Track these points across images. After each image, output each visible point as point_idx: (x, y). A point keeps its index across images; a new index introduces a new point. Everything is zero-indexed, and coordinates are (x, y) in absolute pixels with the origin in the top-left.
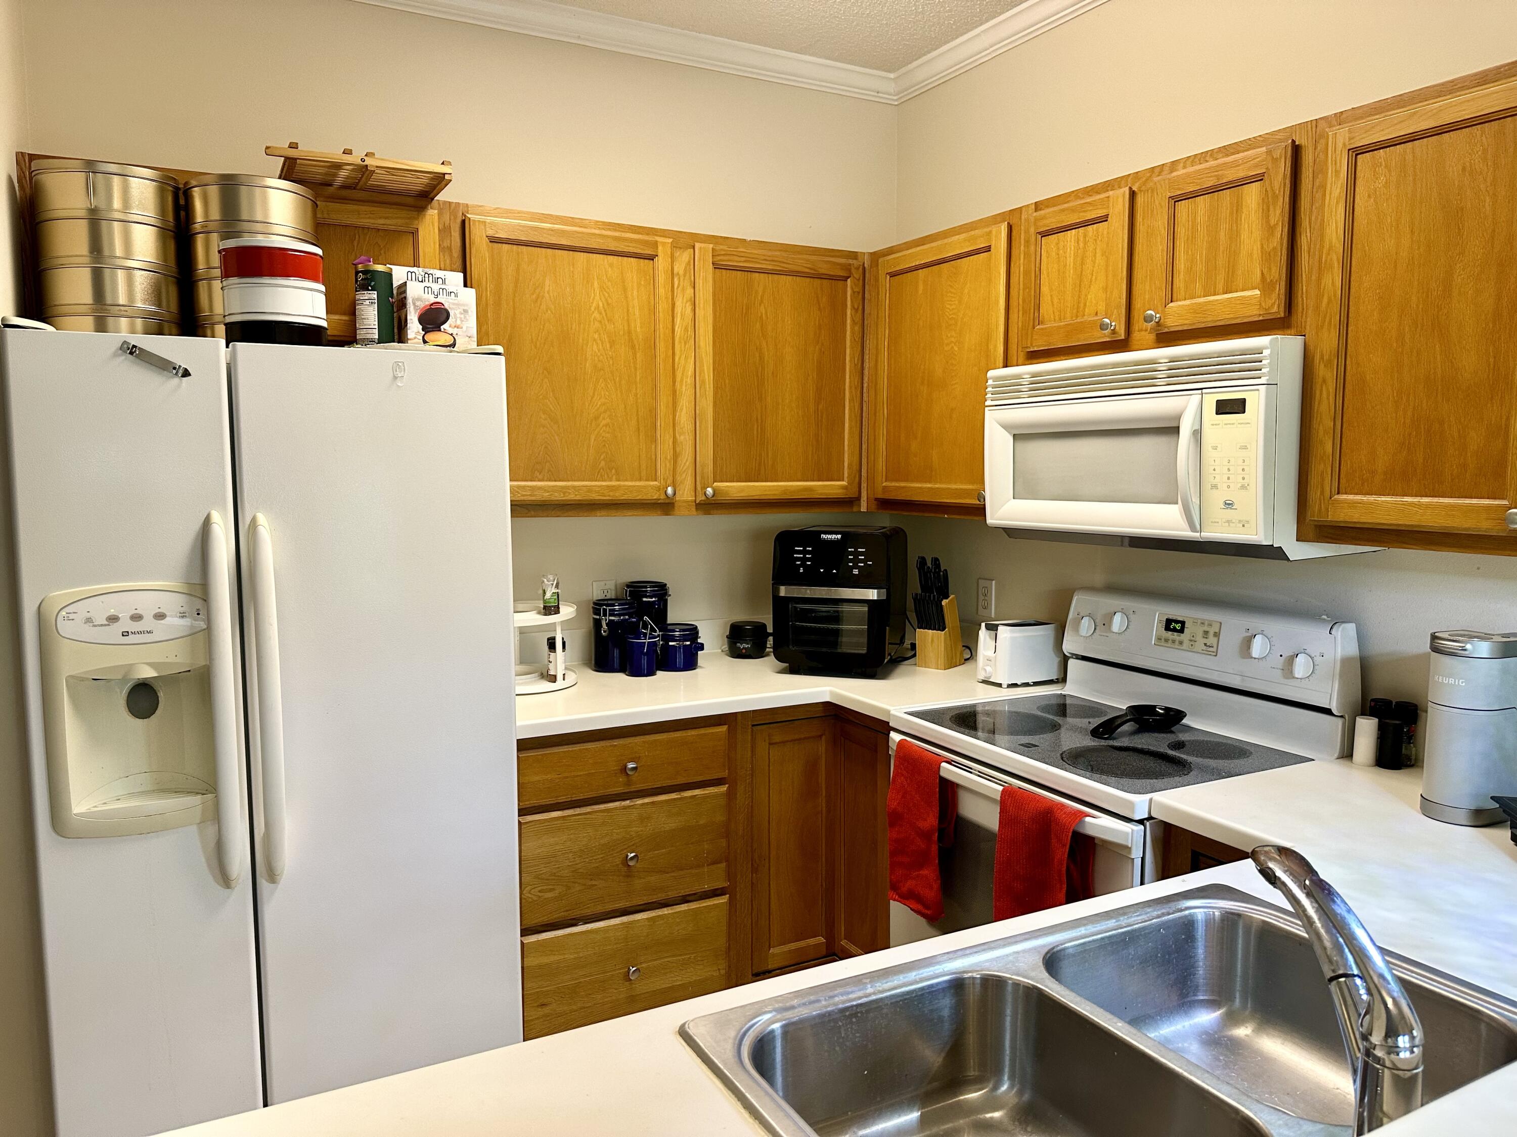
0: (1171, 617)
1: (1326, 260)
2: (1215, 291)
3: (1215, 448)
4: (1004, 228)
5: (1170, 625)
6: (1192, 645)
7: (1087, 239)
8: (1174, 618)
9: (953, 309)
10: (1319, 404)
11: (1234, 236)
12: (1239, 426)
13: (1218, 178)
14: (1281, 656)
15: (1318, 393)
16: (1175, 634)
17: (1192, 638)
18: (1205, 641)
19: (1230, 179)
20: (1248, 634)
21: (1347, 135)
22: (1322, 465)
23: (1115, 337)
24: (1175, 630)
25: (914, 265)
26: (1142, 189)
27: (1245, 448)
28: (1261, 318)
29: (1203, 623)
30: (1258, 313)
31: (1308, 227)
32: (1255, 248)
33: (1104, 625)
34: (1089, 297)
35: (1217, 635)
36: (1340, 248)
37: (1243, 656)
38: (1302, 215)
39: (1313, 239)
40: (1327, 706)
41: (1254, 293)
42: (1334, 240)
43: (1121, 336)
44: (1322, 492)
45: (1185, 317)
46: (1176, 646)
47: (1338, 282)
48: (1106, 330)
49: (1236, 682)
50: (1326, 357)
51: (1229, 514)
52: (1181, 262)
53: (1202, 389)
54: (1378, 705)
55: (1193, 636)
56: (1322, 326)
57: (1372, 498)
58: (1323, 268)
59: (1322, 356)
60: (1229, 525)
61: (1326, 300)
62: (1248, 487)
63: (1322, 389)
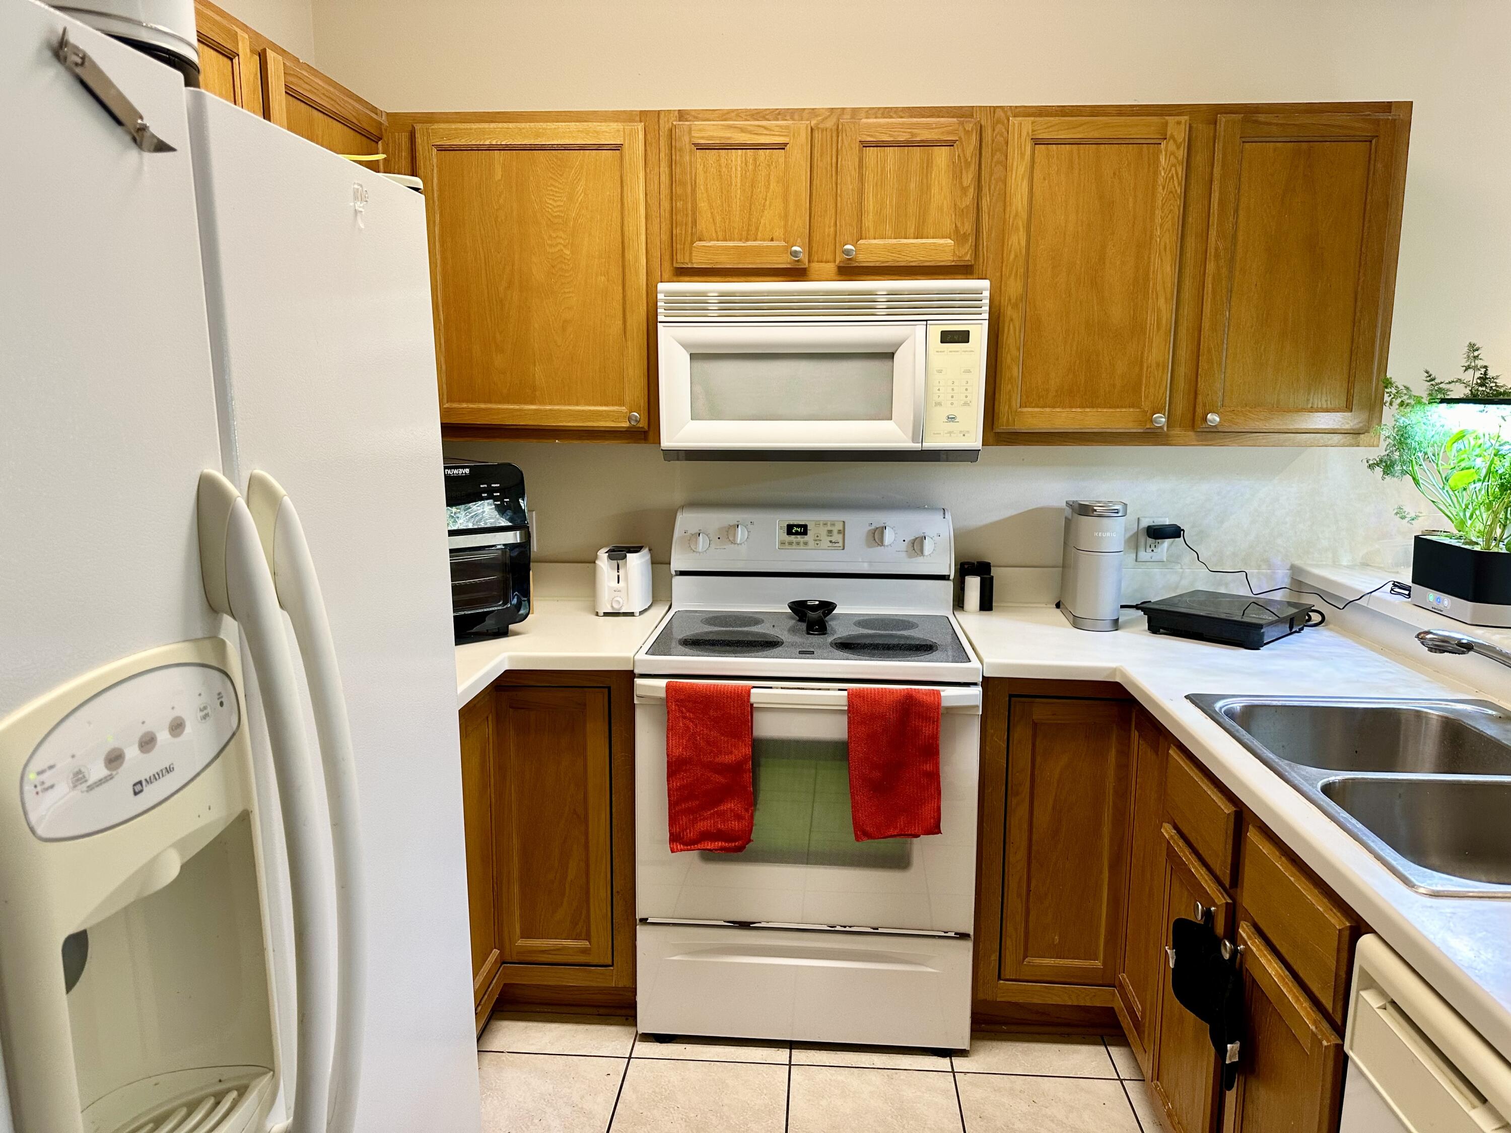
0: (791, 523)
1: (1013, 224)
2: (905, 234)
3: (940, 371)
4: (640, 127)
5: (790, 530)
6: (817, 544)
7: (758, 163)
8: (796, 523)
9: (558, 206)
11: (925, 189)
12: (963, 353)
13: (913, 135)
14: (904, 541)
15: (1006, 330)
16: (799, 536)
17: (817, 538)
18: (830, 539)
19: (923, 138)
20: (871, 527)
21: (1030, 126)
22: (1010, 386)
23: (799, 265)
24: (797, 533)
25: (487, 142)
26: (819, 126)
27: (969, 371)
28: (953, 264)
29: (825, 524)
30: (951, 258)
31: (988, 194)
32: (945, 202)
33: (719, 538)
34: (762, 221)
35: (842, 532)
36: (1024, 216)
37: (869, 546)
38: (983, 183)
39: (992, 204)
40: (946, 573)
41: (946, 242)
42: (1020, 208)
43: (805, 264)
44: (1010, 407)
45: (880, 255)
46: (802, 547)
47: (1023, 243)
48: (797, 257)
49: (865, 569)
50: (1013, 301)
51: (951, 426)
52: (870, 204)
53: (927, 321)
54: (966, 566)
55: (817, 536)
56: (1010, 276)
57: (1048, 410)
58: (1009, 229)
59: (1010, 300)
60: (951, 435)
61: (1012, 256)
62: (970, 404)
63: (1009, 326)
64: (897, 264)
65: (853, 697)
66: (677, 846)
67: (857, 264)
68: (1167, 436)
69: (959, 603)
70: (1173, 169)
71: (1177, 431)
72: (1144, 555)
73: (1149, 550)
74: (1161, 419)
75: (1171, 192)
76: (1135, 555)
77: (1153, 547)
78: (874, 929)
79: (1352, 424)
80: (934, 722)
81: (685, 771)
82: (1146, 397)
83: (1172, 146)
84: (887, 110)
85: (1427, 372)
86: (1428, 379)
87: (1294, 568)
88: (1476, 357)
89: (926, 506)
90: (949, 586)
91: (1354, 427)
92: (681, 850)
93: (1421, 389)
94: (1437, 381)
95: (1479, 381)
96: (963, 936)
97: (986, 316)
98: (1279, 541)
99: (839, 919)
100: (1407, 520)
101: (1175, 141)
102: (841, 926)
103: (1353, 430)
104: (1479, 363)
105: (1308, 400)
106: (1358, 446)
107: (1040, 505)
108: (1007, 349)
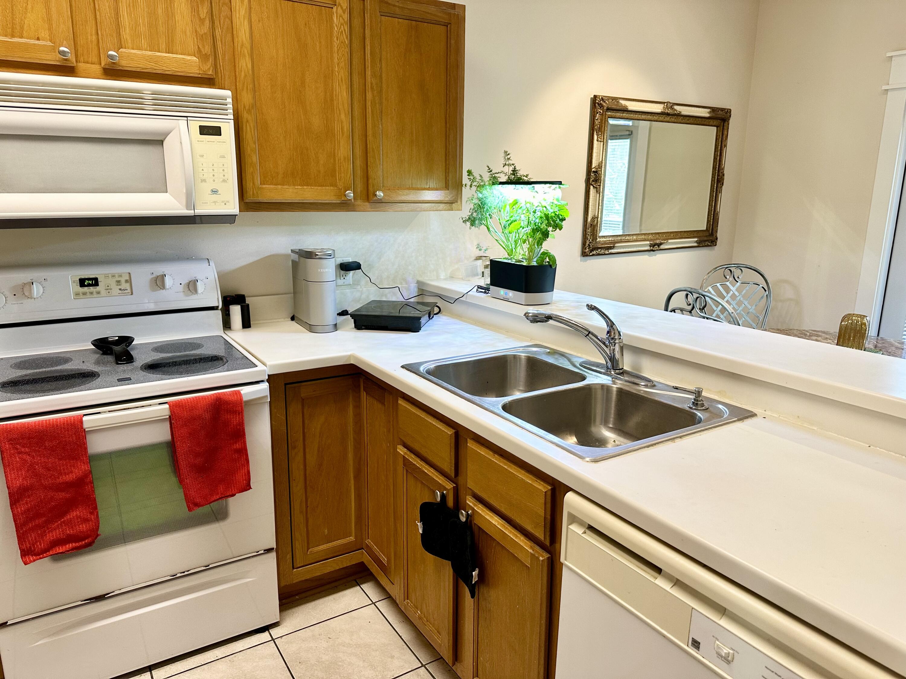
0: (82, 277)
1: (241, 52)
2: (159, 48)
3: (202, 156)
5: (82, 282)
6: (109, 292)
8: (86, 277)
10: (246, 133)
11: (170, 15)
12: (218, 143)
14: (181, 284)
15: (244, 128)
16: (91, 287)
17: (108, 288)
18: (120, 287)
20: (152, 276)
22: (252, 169)
23: (67, 63)
24: (89, 285)
27: (224, 157)
28: (200, 76)
29: (113, 276)
30: (198, 72)
31: (219, 26)
32: (188, 28)
33: (15, 295)
35: (129, 281)
36: (248, 46)
37: (153, 290)
38: (215, 18)
39: (223, 34)
40: (217, 305)
41: (192, 59)
42: (244, 40)
43: (73, 63)
44: (254, 183)
45: (139, 63)
46: (95, 296)
47: (250, 66)
48: (65, 56)
49: (152, 308)
50: (247, 108)
51: (215, 197)
52: (125, 20)
53: (187, 117)
54: (228, 299)
55: (108, 286)
56: (243, 90)
57: (280, 187)
58: (238, 55)
59: (245, 107)
60: (215, 204)
61: (243, 74)
62: (227, 181)
63: (246, 126)
64: (154, 72)
65: (173, 407)
66: (29, 558)
67: (121, 68)
68: (354, 205)
69: (227, 325)
70: (342, 26)
71: (359, 202)
72: (340, 282)
73: (342, 278)
74: (350, 194)
75: (342, 42)
77: (344, 276)
78: (206, 567)
79: (449, 197)
80: (239, 414)
82: (340, 180)
83: (340, 11)
85: (488, 167)
86: (489, 171)
87: (418, 282)
88: (509, 159)
89: (194, 258)
90: (218, 314)
91: (451, 199)
92: (34, 561)
93: (486, 177)
94: (493, 172)
95: (512, 172)
96: (268, 551)
97: (232, 117)
98: (410, 268)
99: (178, 568)
100: (483, 251)
101: (342, 8)
102: (181, 573)
103: (450, 200)
104: (511, 162)
105: (427, 183)
106: (452, 210)
107: (273, 253)
108: (246, 143)
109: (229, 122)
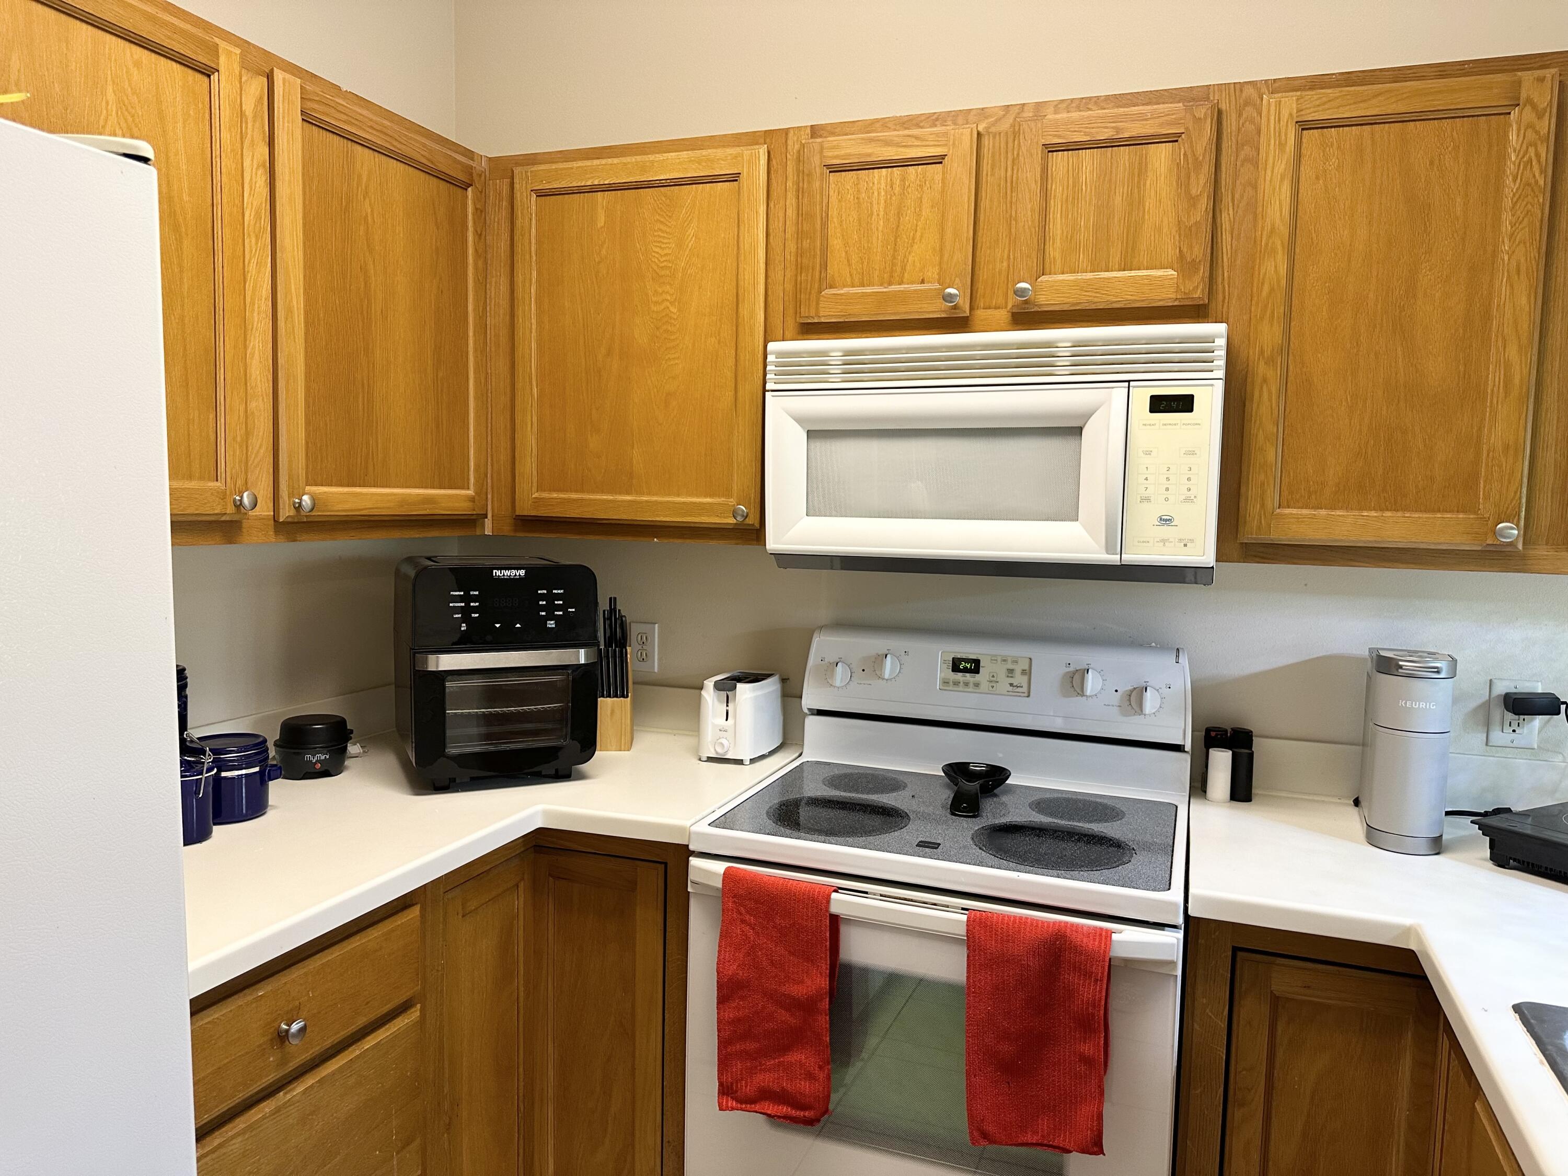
0: (959, 656)
1: (1267, 244)
2: (1107, 267)
3: (1149, 453)
4: (763, 151)
5: (956, 666)
6: (993, 687)
7: (907, 184)
8: (964, 656)
9: (666, 255)
10: (1258, 405)
11: (1136, 203)
12: (1184, 426)
13: (1118, 130)
14: (1116, 691)
15: (1256, 394)
16: (968, 675)
17: (993, 679)
18: (1011, 680)
19: (1134, 134)
20: (1068, 669)
21: (1294, 106)
22: (1260, 476)
23: (956, 313)
24: (966, 670)
25: (589, 183)
26: (989, 131)
27: (1193, 453)
28: (1176, 303)
29: (1004, 660)
30: (1173, 296)
31: (1231, 204)
32: (1165, 220)
33: (863, 670)
34: (910, 259)
35: (1027, 673)
36: (1285, 231)
37: (1066, 695)
38: (1223, 190)
39: (1237, 218)
40: (1179, 741)
41: (1166, 274)
42: (1278, 221)
43: (965, 312)
44: (1263, 505)
45: (1068, 295)
46: (973, 689)
47: (1283, 270)
48: (951, 302)
49: (1058, 726)
50: (1267, 353)
51: (1166, 531)
52: (1057, 226)
53: (1129, 381)
54: (1213, 734)
55: (993, 676)
56: (1262, 318)
57: (1323, 512)
58: (1261, 252)
59: (1262, 352)
60: (1164, 545)
61: (1266, 288)
62: (1195, 500)
63: (1262, 388)
64: (1093, 307)
65: (976, 923)
66: (727, 1102)
67: (1036, 309)
68: (1523, 557)
69: (1198, 786)
70: (1532, 149)
71: (1541, 551)
72: (1500, 736)
73: (1508, 730)
74: (1511, 531)
75: (1529, 185)
76: (1485, 735)
77: (1514, 727)
81: (742, 998)
82: (1487, 497)
83: (1528, 115)
84: (1084, 101)
89: (1153, 644)
90: (1182, 760)
92: (733, 1109)
97: (1221, 374)
101: (1534, 105)
107: (1335, 651)
108: (1258, 422)
109: (1212, 385)
